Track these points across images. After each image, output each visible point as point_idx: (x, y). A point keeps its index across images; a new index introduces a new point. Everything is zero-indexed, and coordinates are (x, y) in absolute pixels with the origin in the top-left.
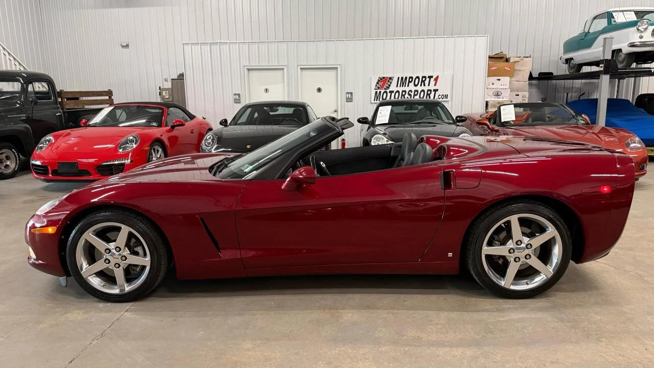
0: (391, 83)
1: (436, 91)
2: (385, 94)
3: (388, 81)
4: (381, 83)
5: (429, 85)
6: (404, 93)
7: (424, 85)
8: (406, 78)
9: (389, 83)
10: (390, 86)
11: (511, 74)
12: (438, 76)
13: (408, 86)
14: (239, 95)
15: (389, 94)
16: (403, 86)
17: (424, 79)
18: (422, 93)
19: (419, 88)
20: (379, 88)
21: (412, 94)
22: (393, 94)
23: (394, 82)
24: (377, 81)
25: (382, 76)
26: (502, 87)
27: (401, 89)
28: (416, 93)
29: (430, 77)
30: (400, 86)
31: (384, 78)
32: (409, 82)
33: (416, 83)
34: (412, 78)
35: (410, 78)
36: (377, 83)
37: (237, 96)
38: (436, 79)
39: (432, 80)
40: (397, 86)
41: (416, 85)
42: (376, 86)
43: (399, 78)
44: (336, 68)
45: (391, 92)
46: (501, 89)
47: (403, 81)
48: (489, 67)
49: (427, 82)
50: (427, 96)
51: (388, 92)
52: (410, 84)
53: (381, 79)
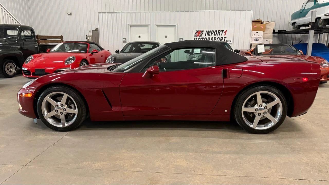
0: (202, 34)
1: (225, 38)
2: (199, 39)
3: (201, 33)
4: (197, 34)
5: (222, 35)
6: (209, 39)
7: (219, 35)
8: (210, 31)
9: (201, 34)
10: (202, 35)
11: (264, 30)
12: (226, 30)
13: (211, 35)
14: (126, 39)
17: (219, 32)
18: (218, 39)
19: (217, 36)
20: (196, 36)
23: (204, 33)
24: (195, 32)
25: (198, 30)
26: (258, 37)
27: (207, 37)
28: (215, 39)
29: (223, 31)
30: (207, 35)
31: (199, 31)
33: (215, 34)
34: (213, 31)
35: (212, 31)
36: (196, 34)
37: (125, 40)
38: (226, 32)
39: (223, 32)
40: (205, 35)
42: (195, 35)
43: (206, 31)
44: (175, 26)
46: (259, 37)
47: (209, 33)
48: (253, 26)
49: (221, 33)
50: (221, 40)
51: (201, 38)
52: (212, 34)
53: (197, 32)
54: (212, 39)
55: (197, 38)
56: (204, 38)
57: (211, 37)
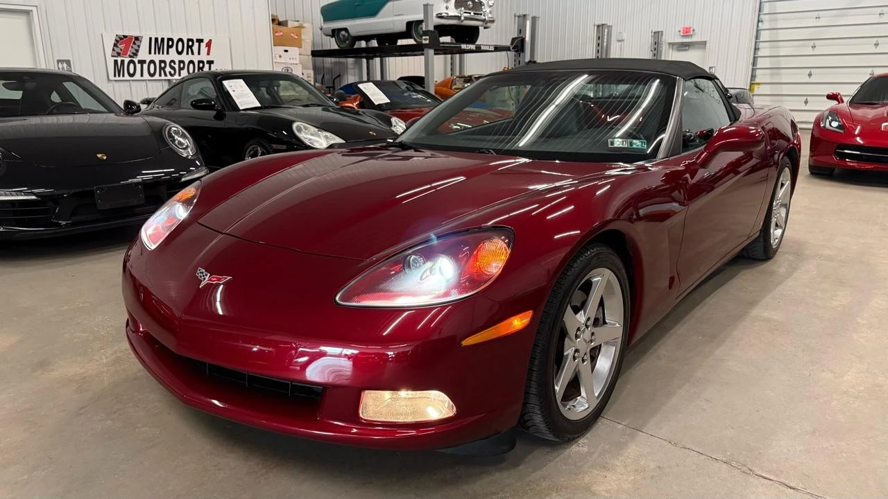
0: (139, 46)
1: (210, 63)
2: (132, 65)
3: (134, 43)
4: (122, 46)
5: (199, 54)
6: (163, 65)
7: (193, 53)
8: (163, 39)
9: (135, 47)
10: (137, 51)
11: (297, 43)
12: (210, 40)
13: (168, 53)
15: (138, 66)
16: (159, 53)
17: (190, 43)
18: (191, 65)
19: (186, 57)
20: (119, 54)
21: (176, 66)
22: (145, 66)
23: (144, 45)
24: (113, 42)
25: (121, 33)
26: (292, 61)
27: (157, 58)
28: (182, 65)
29: (200, 41)
30: (155, 53)
31: (125, 37)
32: (169, 47)
33: (180, 49)
34: (171, 40)
35: (169, 39)
36: (115, 45)
38: (209, 45)
39: (203, 45)
40: (150, 53)
41: (180, 53)
42: (113, 50)
43: (150, 39)
44: (27, 13)
45: (142, 62)
46: (291, 64)
47: (159, 45)
48: (275, 32)
49: (195, 48)
50: (198, 70)
51: (137, 62)
52: (170, 50)
53: (121, 39)
54: (172, 64)
55: (123, 62)
56: (147, 62)
57: (167, 58)
